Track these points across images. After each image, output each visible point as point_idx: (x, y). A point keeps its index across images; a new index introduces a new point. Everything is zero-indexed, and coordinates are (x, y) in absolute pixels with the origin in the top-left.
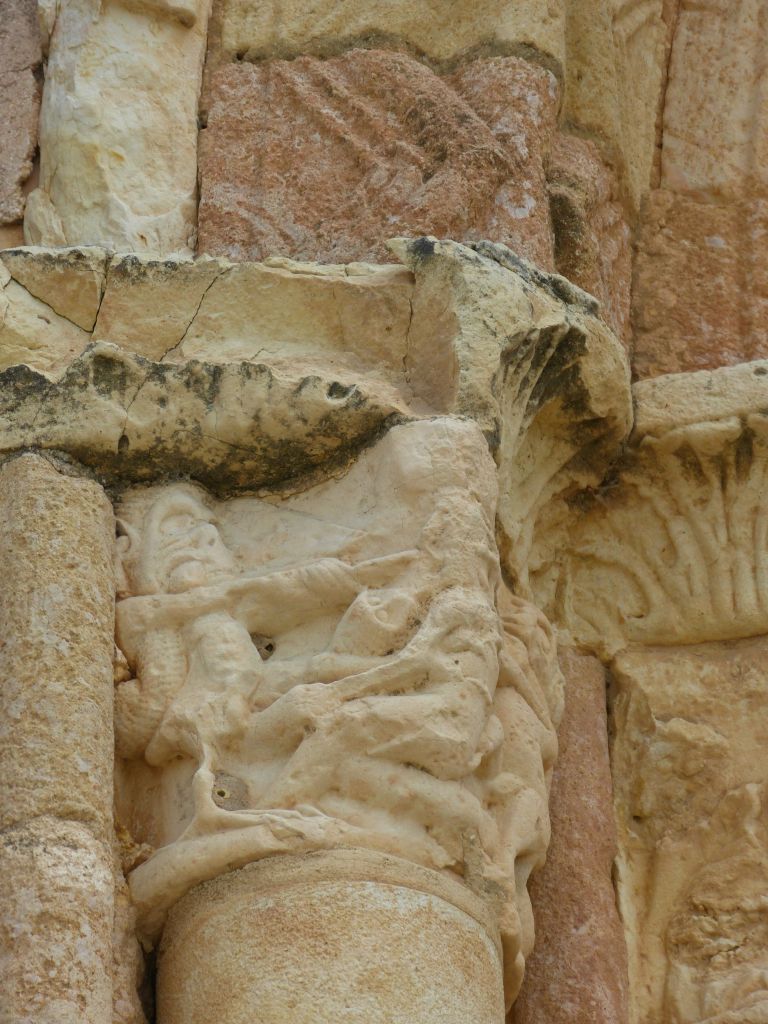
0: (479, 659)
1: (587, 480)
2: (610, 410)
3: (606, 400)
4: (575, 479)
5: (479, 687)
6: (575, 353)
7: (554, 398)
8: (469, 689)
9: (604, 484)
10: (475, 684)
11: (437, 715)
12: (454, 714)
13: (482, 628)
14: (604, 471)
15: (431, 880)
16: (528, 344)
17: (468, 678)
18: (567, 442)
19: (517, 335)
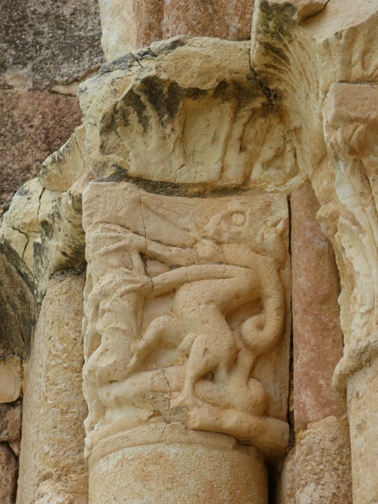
0: (110, 313)
1: (257, 103)
2: (217, 80)
3: (210, 79)
4: (250, 108)
5: (113, 328)
6: (161, 84)
7: (182, 102)
8: (108, 333)
9: (269, 96)
10: (110, 328)
11: (101, 356)
12: (107, 350)
13: (109, 295)
14: (261, 93)
15: (125, 440)
16: (118, 112)
17: (108, 327)
18: (223, 103)
19: (104, 117)
